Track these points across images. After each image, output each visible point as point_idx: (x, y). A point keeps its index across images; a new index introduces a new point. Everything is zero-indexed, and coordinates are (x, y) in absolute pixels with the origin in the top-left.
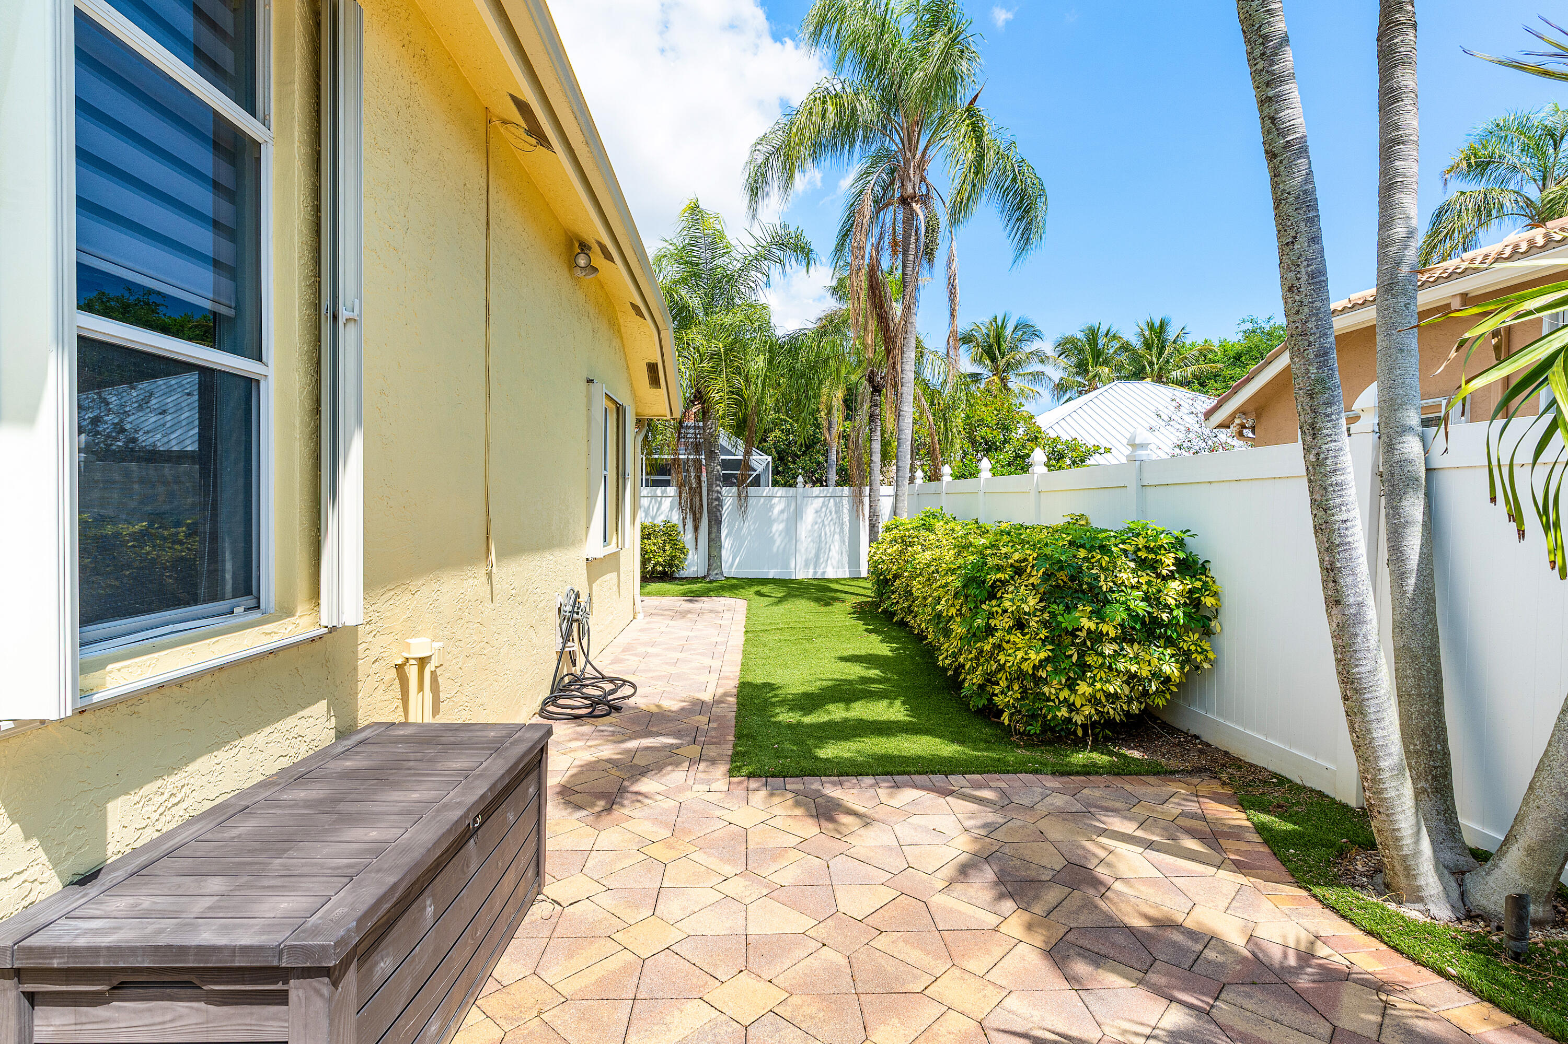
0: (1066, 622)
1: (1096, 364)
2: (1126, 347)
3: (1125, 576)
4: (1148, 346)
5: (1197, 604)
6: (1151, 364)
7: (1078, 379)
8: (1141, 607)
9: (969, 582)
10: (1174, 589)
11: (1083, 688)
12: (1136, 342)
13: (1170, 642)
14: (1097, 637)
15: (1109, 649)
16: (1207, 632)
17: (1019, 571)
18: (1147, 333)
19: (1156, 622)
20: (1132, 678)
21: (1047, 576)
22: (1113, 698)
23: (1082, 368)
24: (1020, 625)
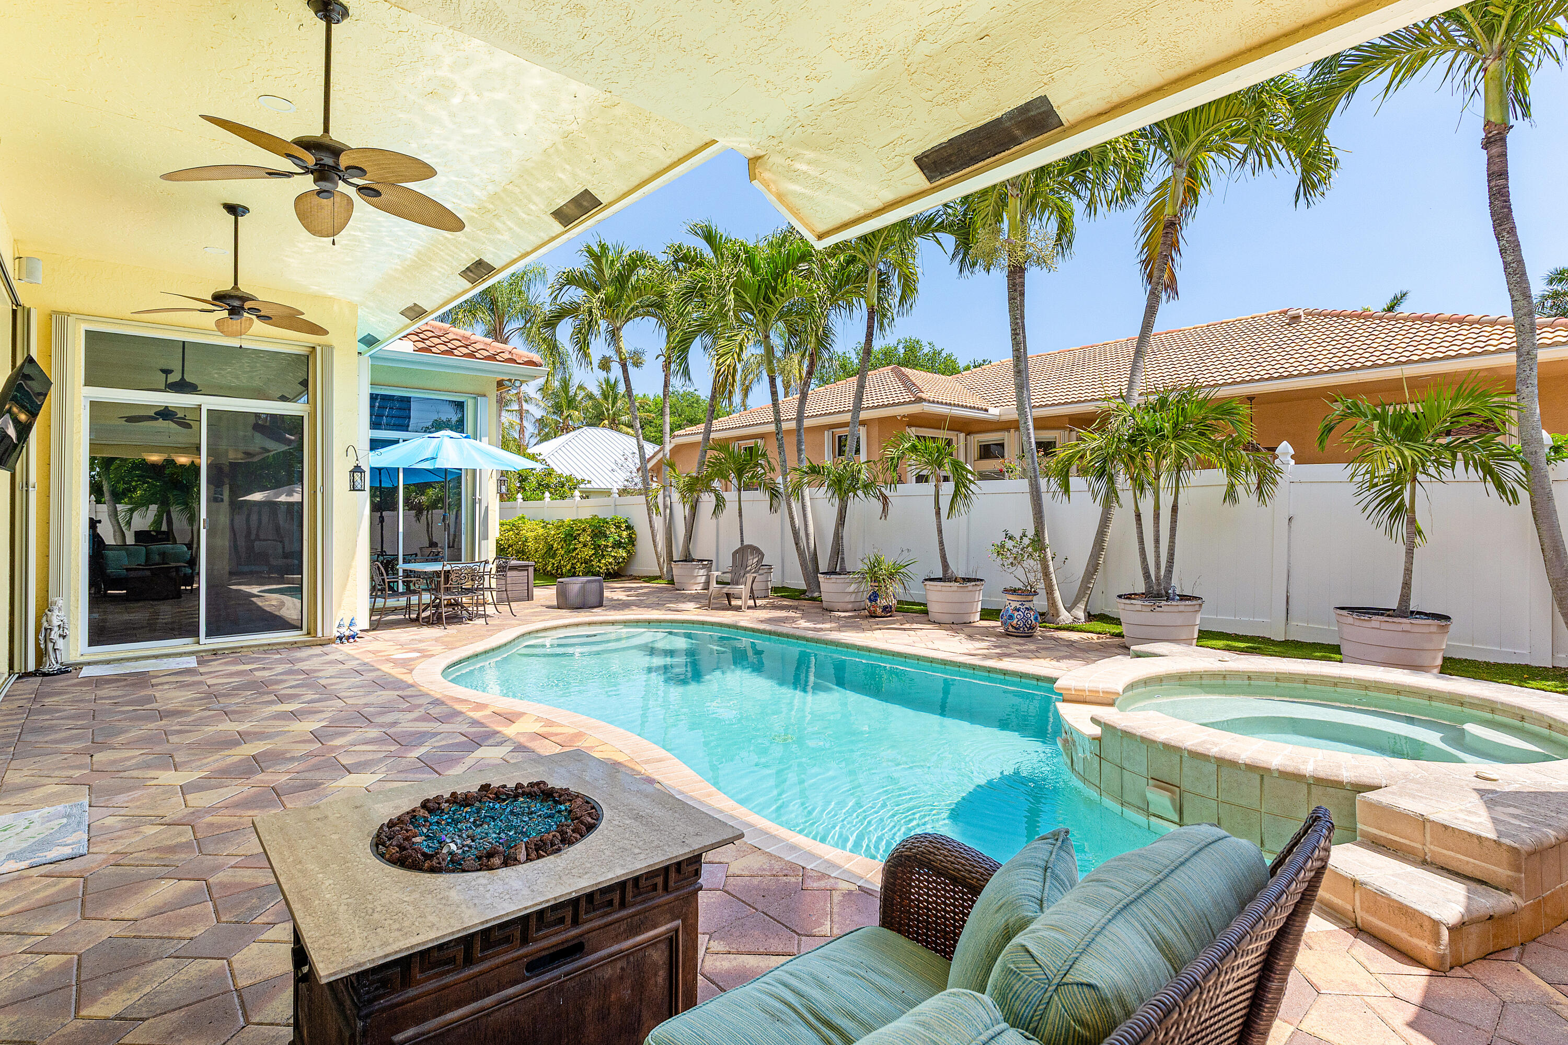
0: (599, 543)
1: (569, 407)
2: (590, 396)
3: (613, 530)
4: (606, 397)
5: (631, 537)
6: (608, 410)
7: (555, 417)
8: (618, 538)
9: (566, 536)
10: (625, 534)
11: (603, 561)
12: (596, 392)
13: (624, 548)
14: (606, 546)
15: (610, 549)
16: (634, 545)
17: (584, 530)
18: (604, 386)
19: (621, 542)
20: (615, 557)
21: (593, 531)
22: (610, 563)
23: (558, 409)
24: (585, 546)
